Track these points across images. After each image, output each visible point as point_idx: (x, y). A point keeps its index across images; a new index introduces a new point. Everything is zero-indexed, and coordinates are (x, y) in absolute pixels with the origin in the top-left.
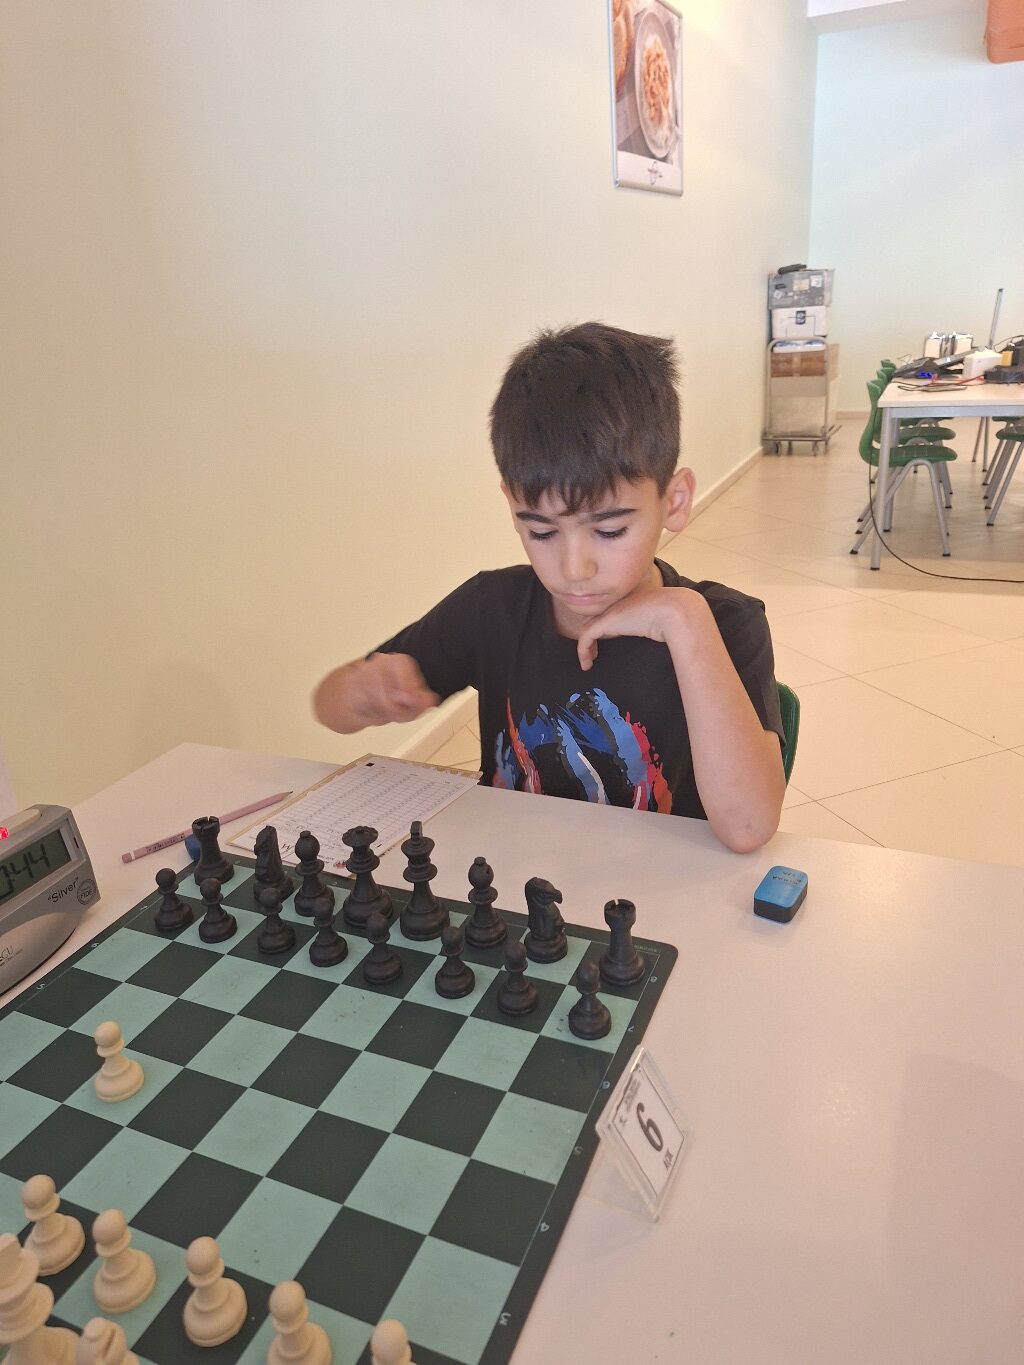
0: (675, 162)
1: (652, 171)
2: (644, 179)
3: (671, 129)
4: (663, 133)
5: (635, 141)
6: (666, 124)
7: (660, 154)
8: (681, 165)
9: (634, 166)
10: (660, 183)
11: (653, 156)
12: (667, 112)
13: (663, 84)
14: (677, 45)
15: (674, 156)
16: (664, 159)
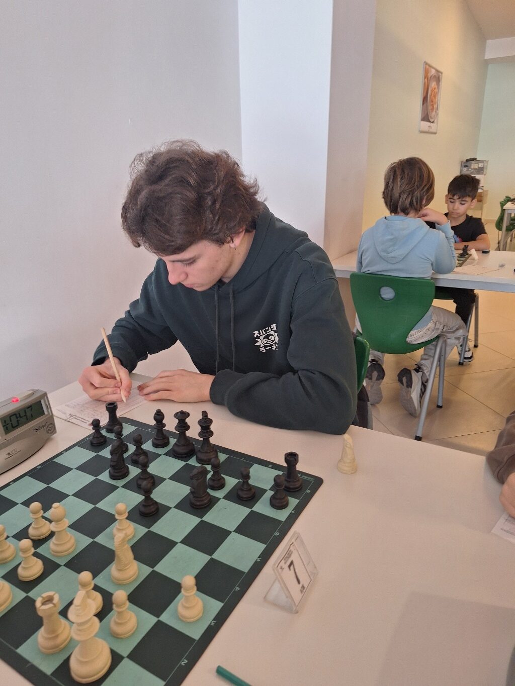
0: (436, 123)
1: (429, 127)
2: (426, 129)
3: (436, 112)
4: (434, 113)
5: (426, 118)
6: (434, 110)
7: (432, 120)
8: (437, 123)
9: (425, 125)
10: (431, 130)
11: (430, 122)
12: (435, 106)
13: (435, 96)
14: (440, 83)
15: (436, 121)
16: (433, 122)
